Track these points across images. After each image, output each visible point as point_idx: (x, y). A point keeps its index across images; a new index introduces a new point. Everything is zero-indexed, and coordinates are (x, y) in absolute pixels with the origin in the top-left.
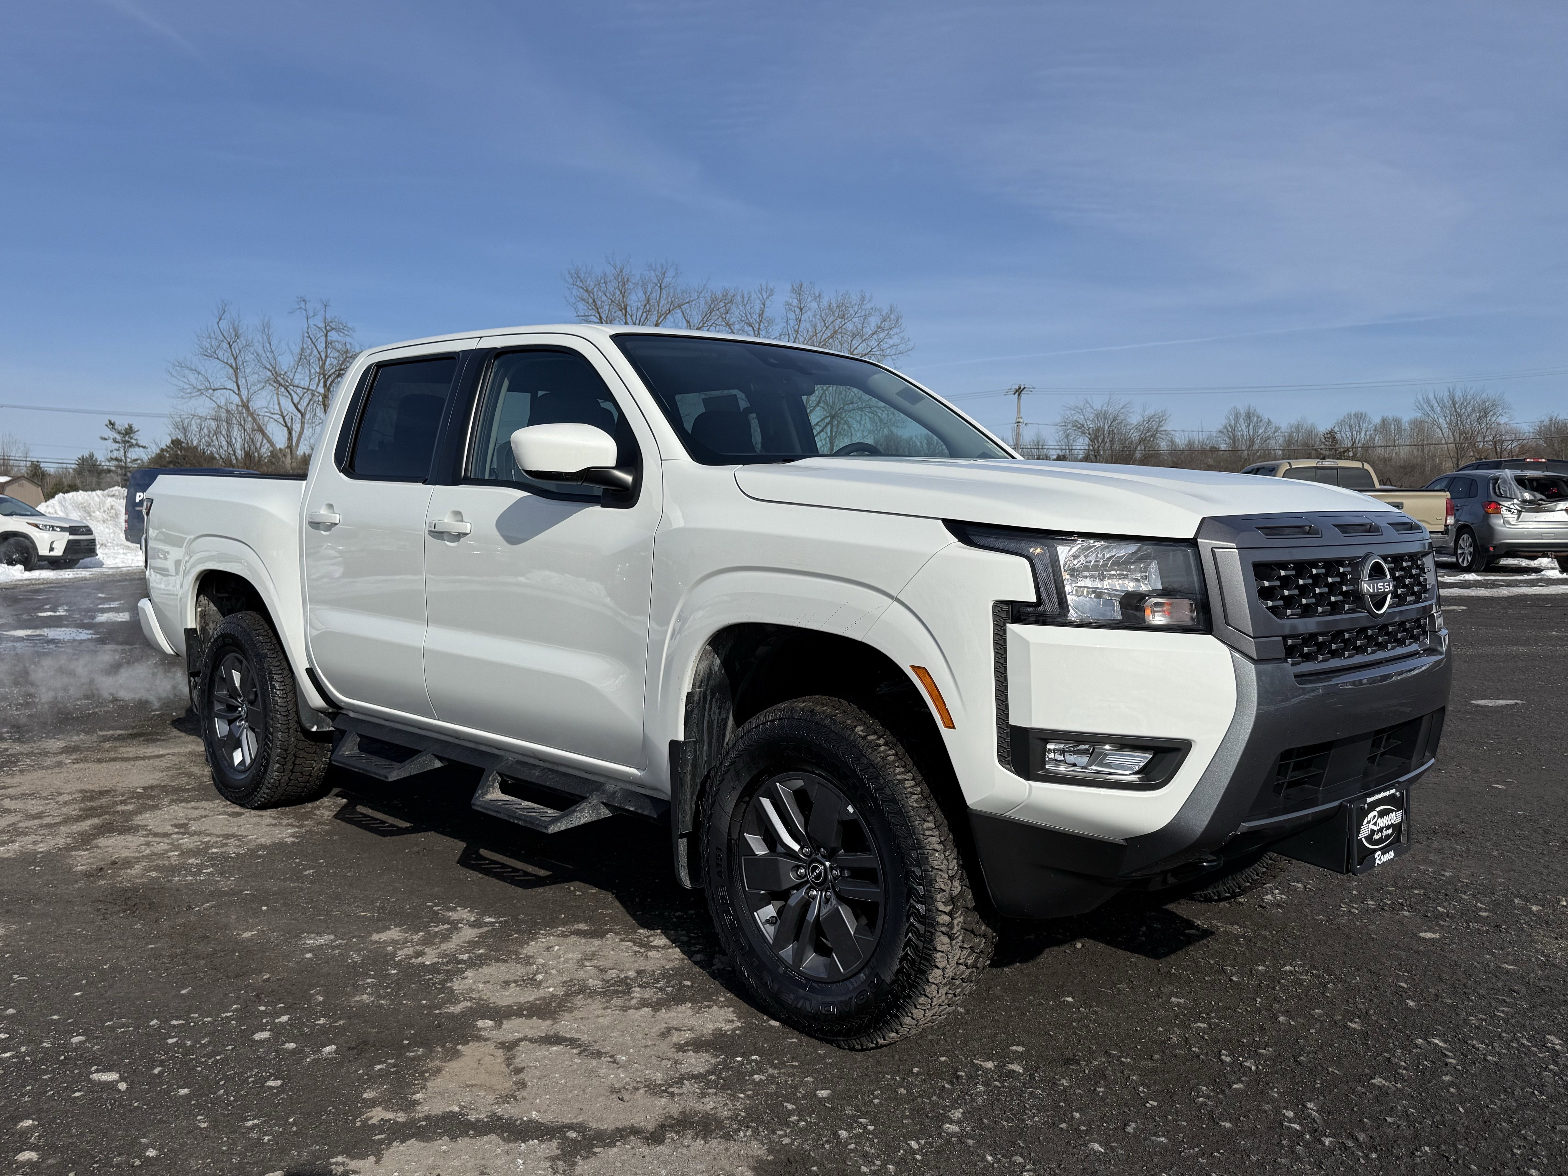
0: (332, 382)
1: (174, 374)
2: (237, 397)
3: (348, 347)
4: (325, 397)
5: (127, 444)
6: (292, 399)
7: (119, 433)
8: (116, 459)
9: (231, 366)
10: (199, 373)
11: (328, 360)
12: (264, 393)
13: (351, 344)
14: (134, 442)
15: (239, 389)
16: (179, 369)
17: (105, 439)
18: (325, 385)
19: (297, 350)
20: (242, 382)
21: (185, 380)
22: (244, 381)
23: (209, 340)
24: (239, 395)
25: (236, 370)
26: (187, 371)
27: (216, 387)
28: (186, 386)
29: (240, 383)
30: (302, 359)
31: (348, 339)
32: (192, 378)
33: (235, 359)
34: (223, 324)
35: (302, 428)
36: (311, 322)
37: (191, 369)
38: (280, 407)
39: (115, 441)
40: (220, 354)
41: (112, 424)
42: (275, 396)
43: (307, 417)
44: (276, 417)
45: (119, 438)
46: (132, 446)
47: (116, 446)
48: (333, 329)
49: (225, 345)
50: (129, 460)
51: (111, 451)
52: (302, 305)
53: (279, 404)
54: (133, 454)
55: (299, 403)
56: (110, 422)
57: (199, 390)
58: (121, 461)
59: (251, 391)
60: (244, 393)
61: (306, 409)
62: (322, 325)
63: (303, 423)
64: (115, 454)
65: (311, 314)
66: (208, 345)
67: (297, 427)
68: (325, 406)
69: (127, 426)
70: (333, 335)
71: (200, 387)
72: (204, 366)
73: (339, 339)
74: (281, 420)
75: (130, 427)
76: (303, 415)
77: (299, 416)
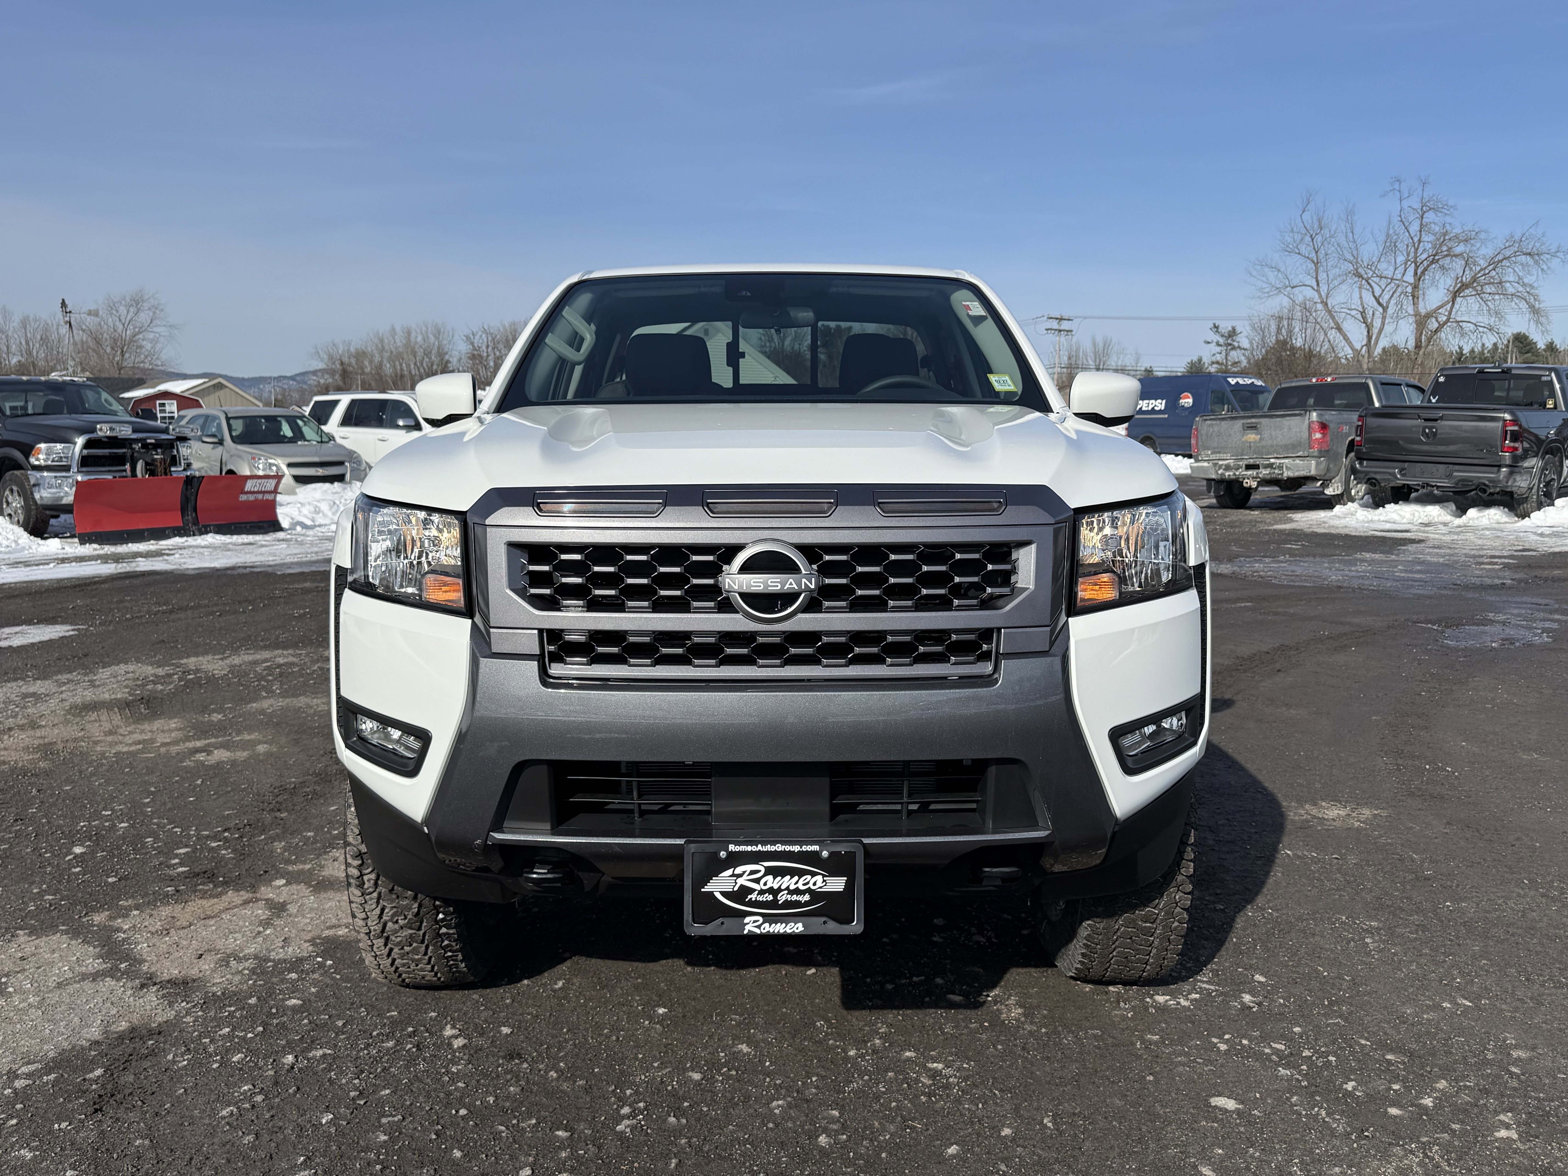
0: (1425, 270)
1: (1254, 273)
2: (1316, 293)
3: (1448, 227)
4: (1415, 287)
5: (1229, 347)
6: (1373, 292)
7: (1222, 336)
8: (1218, 363)
9: (1313, 262)
10: (1279, 271)
11: (1422, 244)
12: (1344, 287)
13: (1450, 224)
14: (1236, 344)
15: (1318, 285)
16: (1259, 267)
17: (1209, 343)
18: (1416, 273)
19: (1382, 238)
20: (1322, 276)
21: (1264, 279)
22: (1325, 276)
23: (1291, 235)
24: (1318, 291)
25: (1316, 264)
26: (1266, 270)
27: (1295, 284)
28: (1265, 285)
29: (1319, 279)
30: (1391, 246)
31: (1448, 219)
32: (1272, 276)
33: (1317, 252)
34: (1307, 216)
35: (1383, 324)
36: (1405, 204)
37: (1272, 267)
38: (1362, 301)
39: (1218, 344)
40: (1303, 249)
41: (1216, 327)
42: (1357, 290)
43: (1390, 311)
44: (1354, 313)
45: (1222, 341)
46: (1234, 348)
47: (1218, 349)
48: (1430, 209)
49: (1308, 239)
50: (1230, 363)
51: (1214, 355)
52: (1396, 186)
53: (1361, 298)
54: (1234, 355)
55: (1380, 296)
56: (1214, 324)
57: (1277, 288)
58: (1222, 364)
59: (1332, 286)
60: (1324, 289)
61: (1388, 302)
62: (1417, 206)
63: (1384, 318)
64: (1219, 358)
65: (1406, 195)
66: (1289, 240)
67: (1377, 323)
68: (1413, 296)
69: (1230, 329)
70: (1430, 216)
71: (1278, 286)
72: (1285, 263)
73: (1437, 220)
74: (1359, 316)
75: (1234, 329)
76: (1385, 309)
77: (1381, 310)
